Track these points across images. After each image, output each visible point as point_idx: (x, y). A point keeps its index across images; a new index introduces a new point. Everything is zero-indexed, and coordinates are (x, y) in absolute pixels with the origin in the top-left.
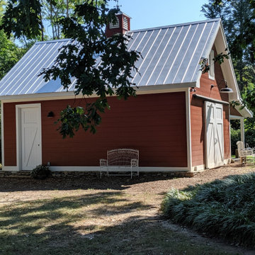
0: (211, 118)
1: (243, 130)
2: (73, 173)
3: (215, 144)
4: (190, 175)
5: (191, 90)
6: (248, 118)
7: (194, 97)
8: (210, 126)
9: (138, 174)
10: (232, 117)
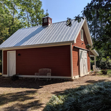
0: (82, 56)
1: (95, 61)
2: (26, 78)
3: (84, 66)
4: (72, 80)
5: (72, 44)
6: (97, 56)
7: (74, 47)
8: (81, 59)
9: (51, 79)
10: (91, 56)
